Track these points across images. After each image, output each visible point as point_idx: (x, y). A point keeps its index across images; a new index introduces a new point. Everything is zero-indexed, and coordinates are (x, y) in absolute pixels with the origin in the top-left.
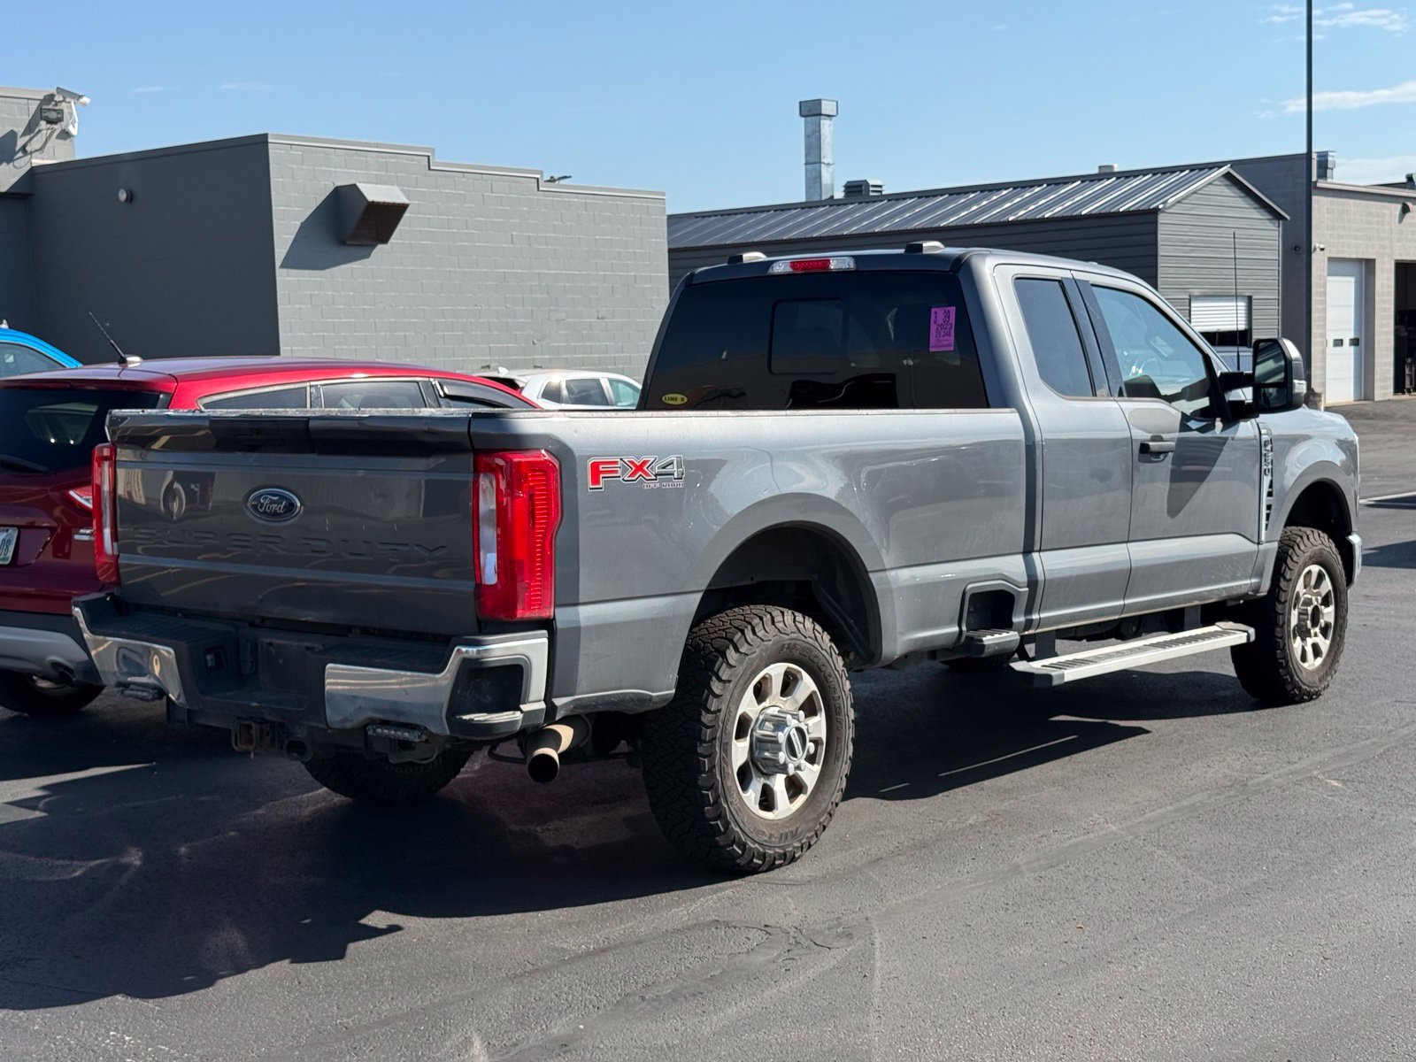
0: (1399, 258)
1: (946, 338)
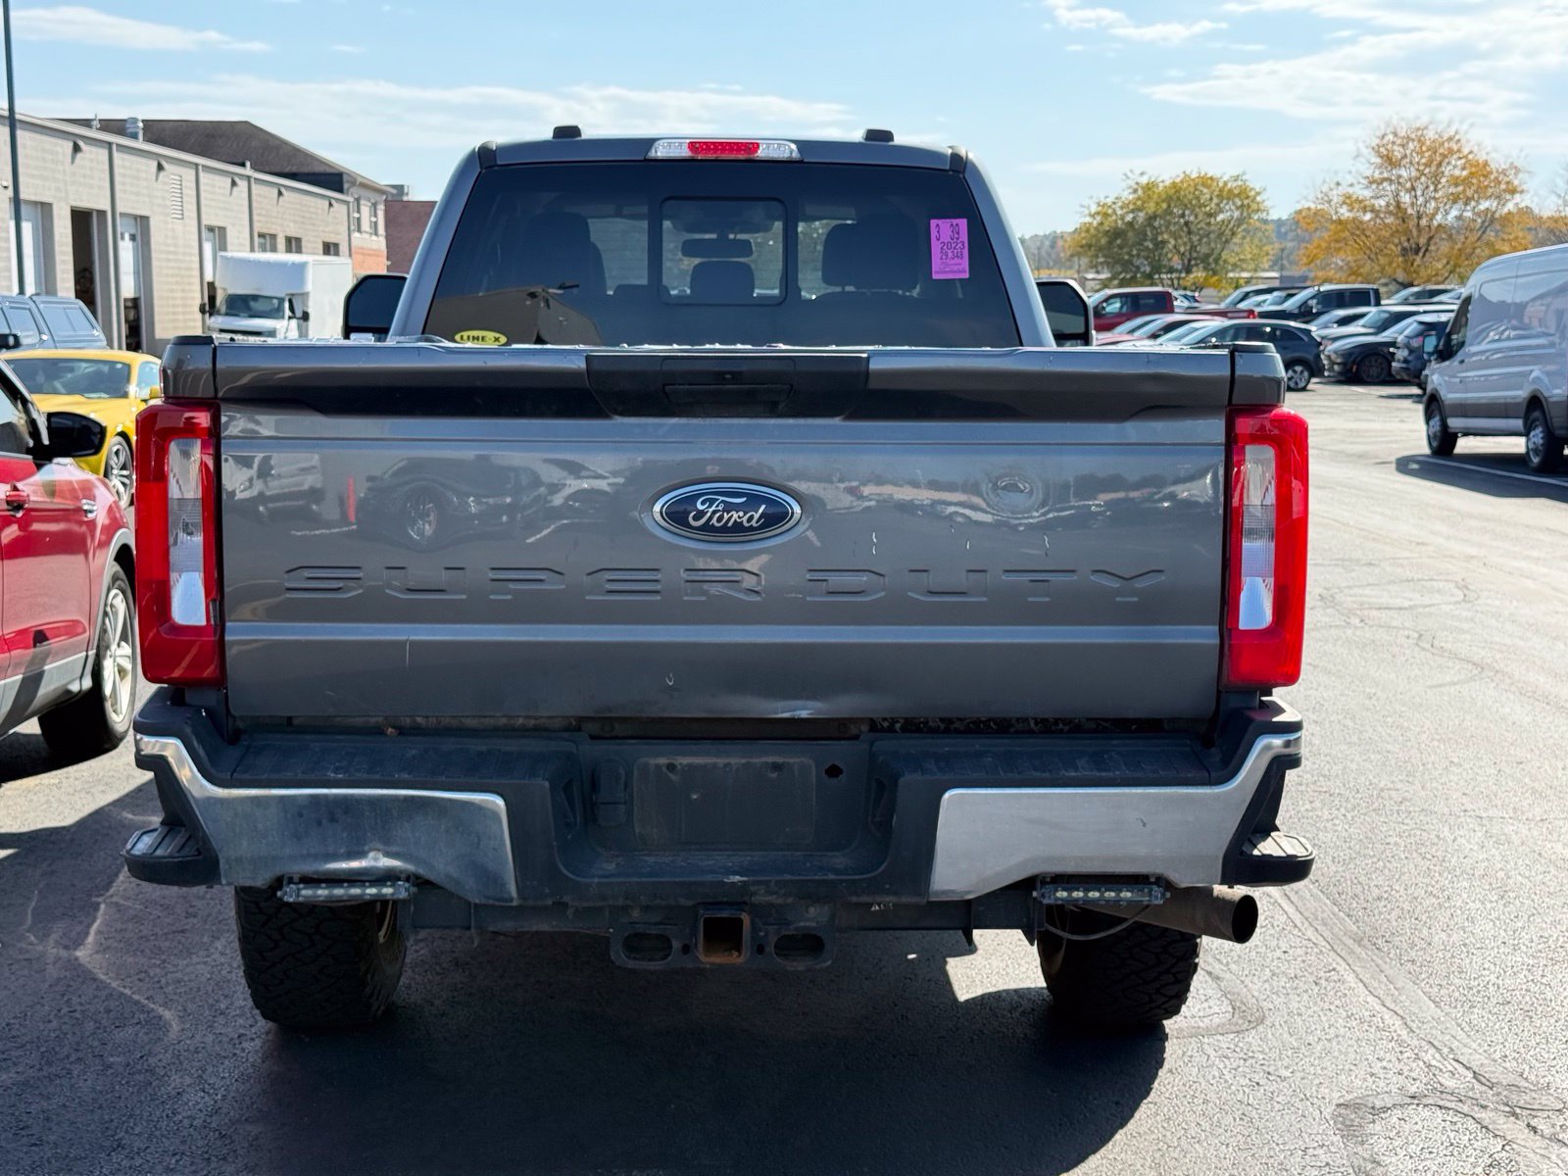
0: (75, 204)
1: (956, 260)
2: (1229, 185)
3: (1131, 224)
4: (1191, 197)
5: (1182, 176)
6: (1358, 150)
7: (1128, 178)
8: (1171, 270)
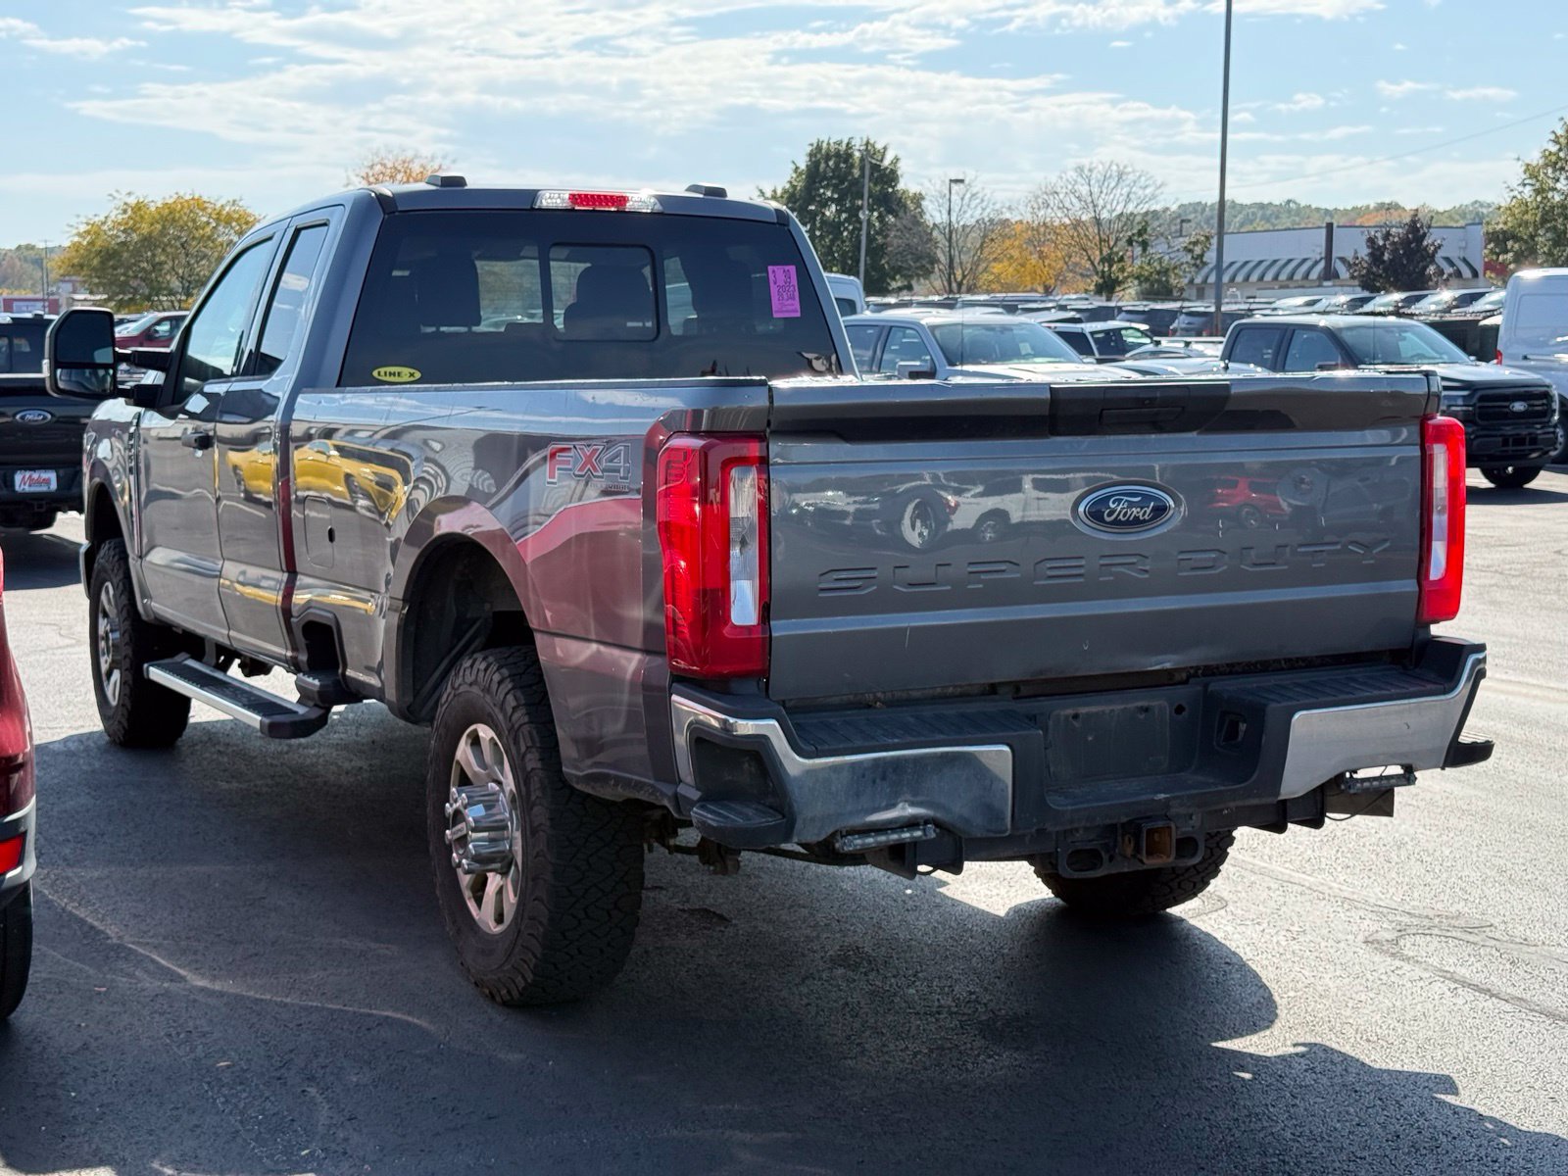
1: (790, 302)
2: (227, 209)
3: (123, 244)
4: (185, 218)
5: (175, 196)
6: (348, 178)
7: (114, 198)
8: (171, 293)
